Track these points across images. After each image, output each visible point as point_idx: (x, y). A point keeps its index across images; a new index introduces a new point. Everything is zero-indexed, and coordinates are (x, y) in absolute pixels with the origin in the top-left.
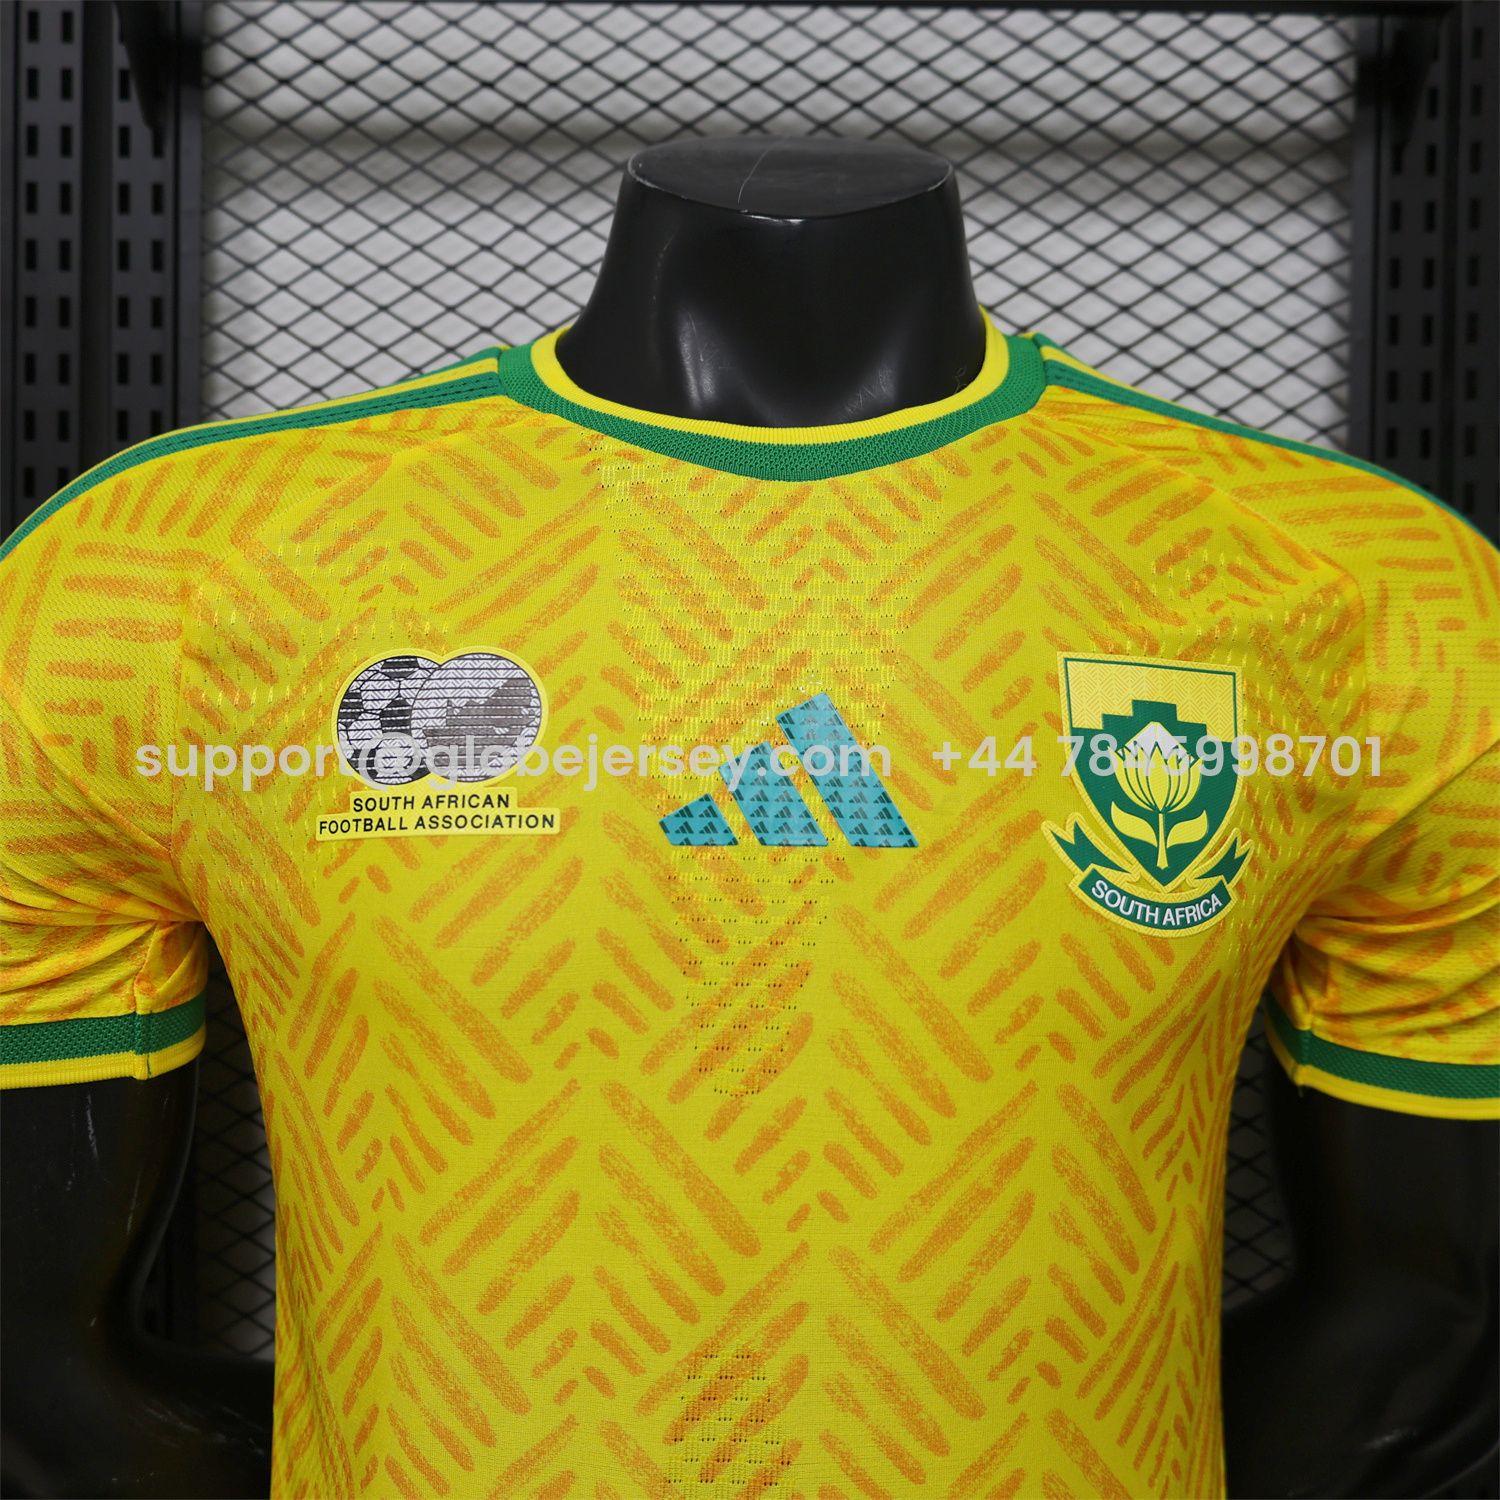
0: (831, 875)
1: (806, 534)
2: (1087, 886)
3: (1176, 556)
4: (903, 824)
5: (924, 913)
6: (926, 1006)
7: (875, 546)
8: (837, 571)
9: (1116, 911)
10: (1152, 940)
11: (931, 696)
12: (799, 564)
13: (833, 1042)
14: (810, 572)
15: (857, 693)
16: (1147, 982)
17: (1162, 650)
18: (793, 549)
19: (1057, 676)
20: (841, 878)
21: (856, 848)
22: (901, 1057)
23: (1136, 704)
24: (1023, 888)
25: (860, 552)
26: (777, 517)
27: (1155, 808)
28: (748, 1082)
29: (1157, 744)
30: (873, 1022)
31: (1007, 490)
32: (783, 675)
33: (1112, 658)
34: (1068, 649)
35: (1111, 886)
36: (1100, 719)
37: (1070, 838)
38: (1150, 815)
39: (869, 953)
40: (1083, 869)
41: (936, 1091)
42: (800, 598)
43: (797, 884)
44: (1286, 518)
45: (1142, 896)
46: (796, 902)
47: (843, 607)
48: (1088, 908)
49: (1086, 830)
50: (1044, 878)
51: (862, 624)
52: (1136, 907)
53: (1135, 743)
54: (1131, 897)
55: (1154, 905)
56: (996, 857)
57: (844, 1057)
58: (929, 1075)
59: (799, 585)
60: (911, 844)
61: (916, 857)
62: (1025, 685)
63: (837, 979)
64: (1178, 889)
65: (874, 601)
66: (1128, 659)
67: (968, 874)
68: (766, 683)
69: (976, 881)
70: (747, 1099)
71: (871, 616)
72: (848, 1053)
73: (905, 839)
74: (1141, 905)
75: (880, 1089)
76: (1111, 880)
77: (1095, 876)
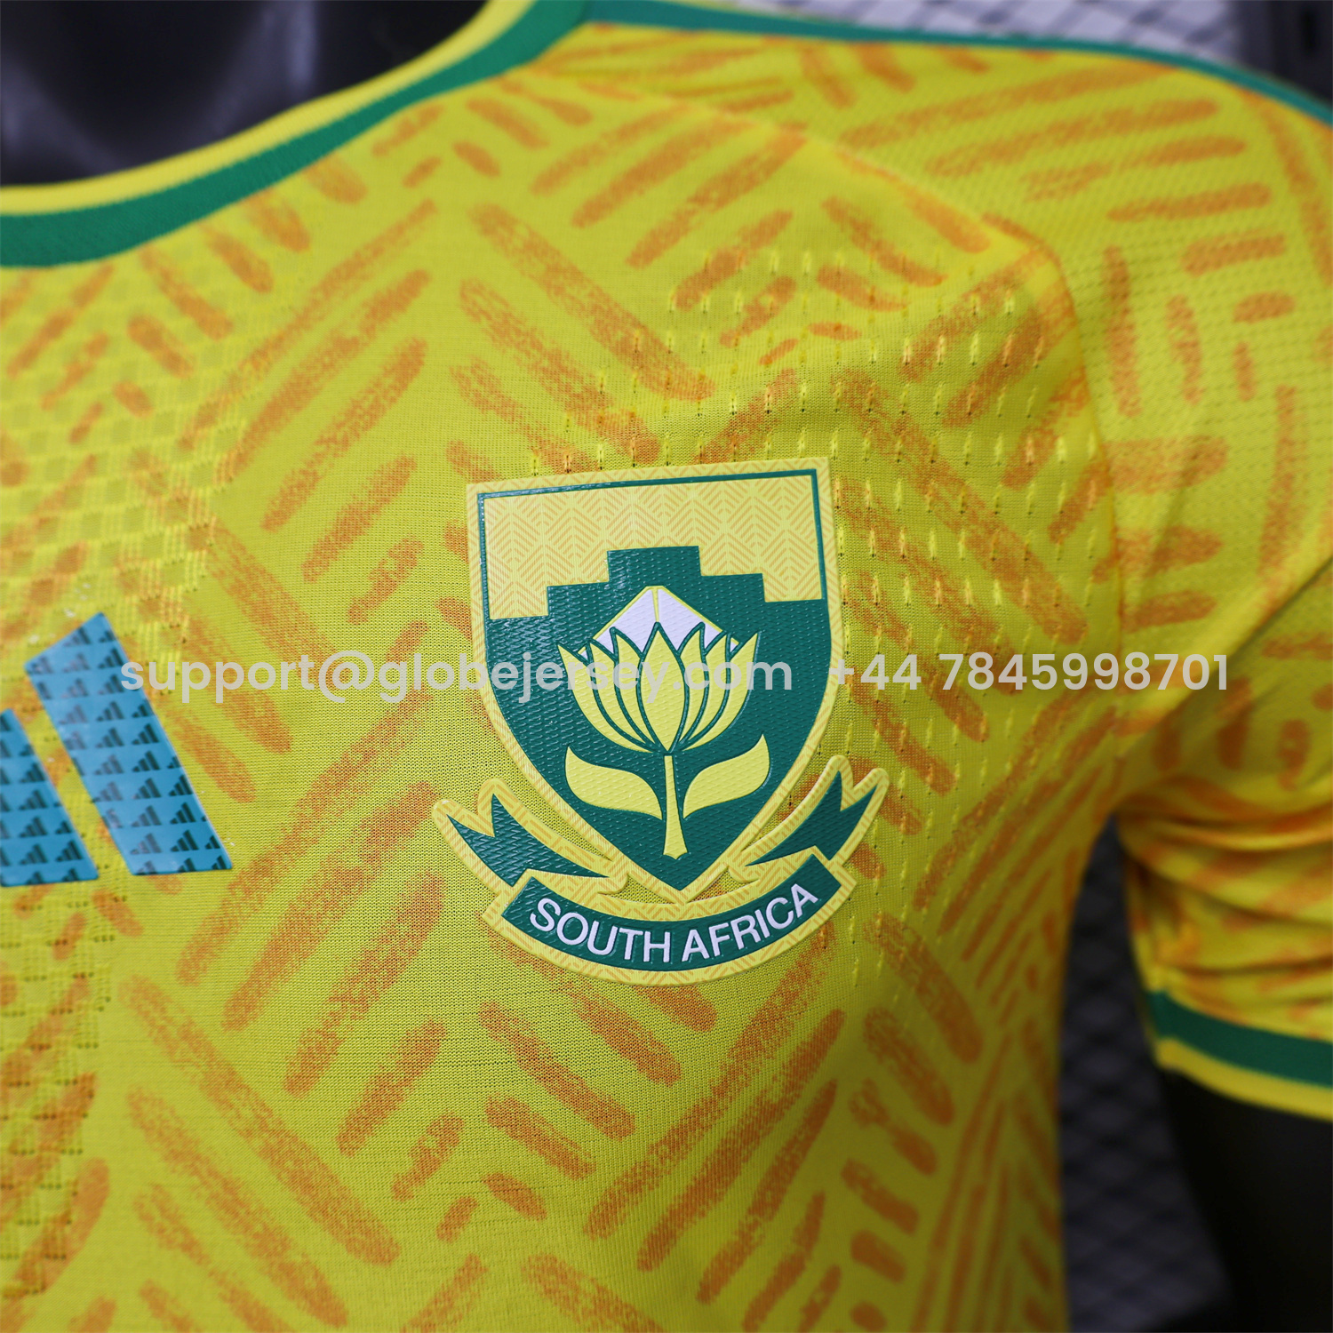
0: (107, 928)
1: (99, 346)
2: (518, 914)
3: (720, 270)
4: (208, 829)
5: (249, 984)
6: (273, 1141)
7: (195, 346)
8: (137, 400)
9: (581, 952)
10: (661, 993)
11: (254, 597)
12: (80, 398)
13: (142, 1206)
14: (97, 410)
15: (150, 607)
16: (659, 1067)
17: (665, 451)
18: (77, 374)
19: (465, 531)
20: (123, 931)
21: (141, 878)
22: (247, 1228)
23: (616, 558)
24: (404, 928)
25: (174, 363)
26: (55, 327)
27: (654, 745)
28: (25, 1275)
29: (658, 627)
30: (196, 1172)
31: (426, 208)
32: (43, 591)
33: (569, 480)
34: (487, 476)
35: (568, 906)
36: (544, 598)
37: (484, 825)
38: (645, 763)
39: (177, 1056)
40: (512, 882)
41: (311, 1283)
42: (76, 455)
43: (62, 945)
44: (939, 167)
45: (632, 916)
46: (60, 975)
47: (141, 459)
48: (522, 953)
49: (514, 808)
50: (440, 906)
51: (164, 485)
52: (622, 939)
53: (615, 632)
54: (607, 922)
55: (657, 929)
56: (358, 875)
57: (161, 1231)
58: (295, 1257)
59: (78, 435)
60: (221, 864)
61: (232, 887)
62: (407, 555)
63: (136, 1103)
64: (714, 888)
65: (186, 444)
66: (600, 477)
67: (314, 911)
68: (15, 609)
69: (327, 921)
70: (28, 1302)
71: (179, 469)
72: (167, 1224)
73: (212, 856)
74: (631, 933)
75: (221, 1283)
76: (567, 895)
77: (536, 889)
